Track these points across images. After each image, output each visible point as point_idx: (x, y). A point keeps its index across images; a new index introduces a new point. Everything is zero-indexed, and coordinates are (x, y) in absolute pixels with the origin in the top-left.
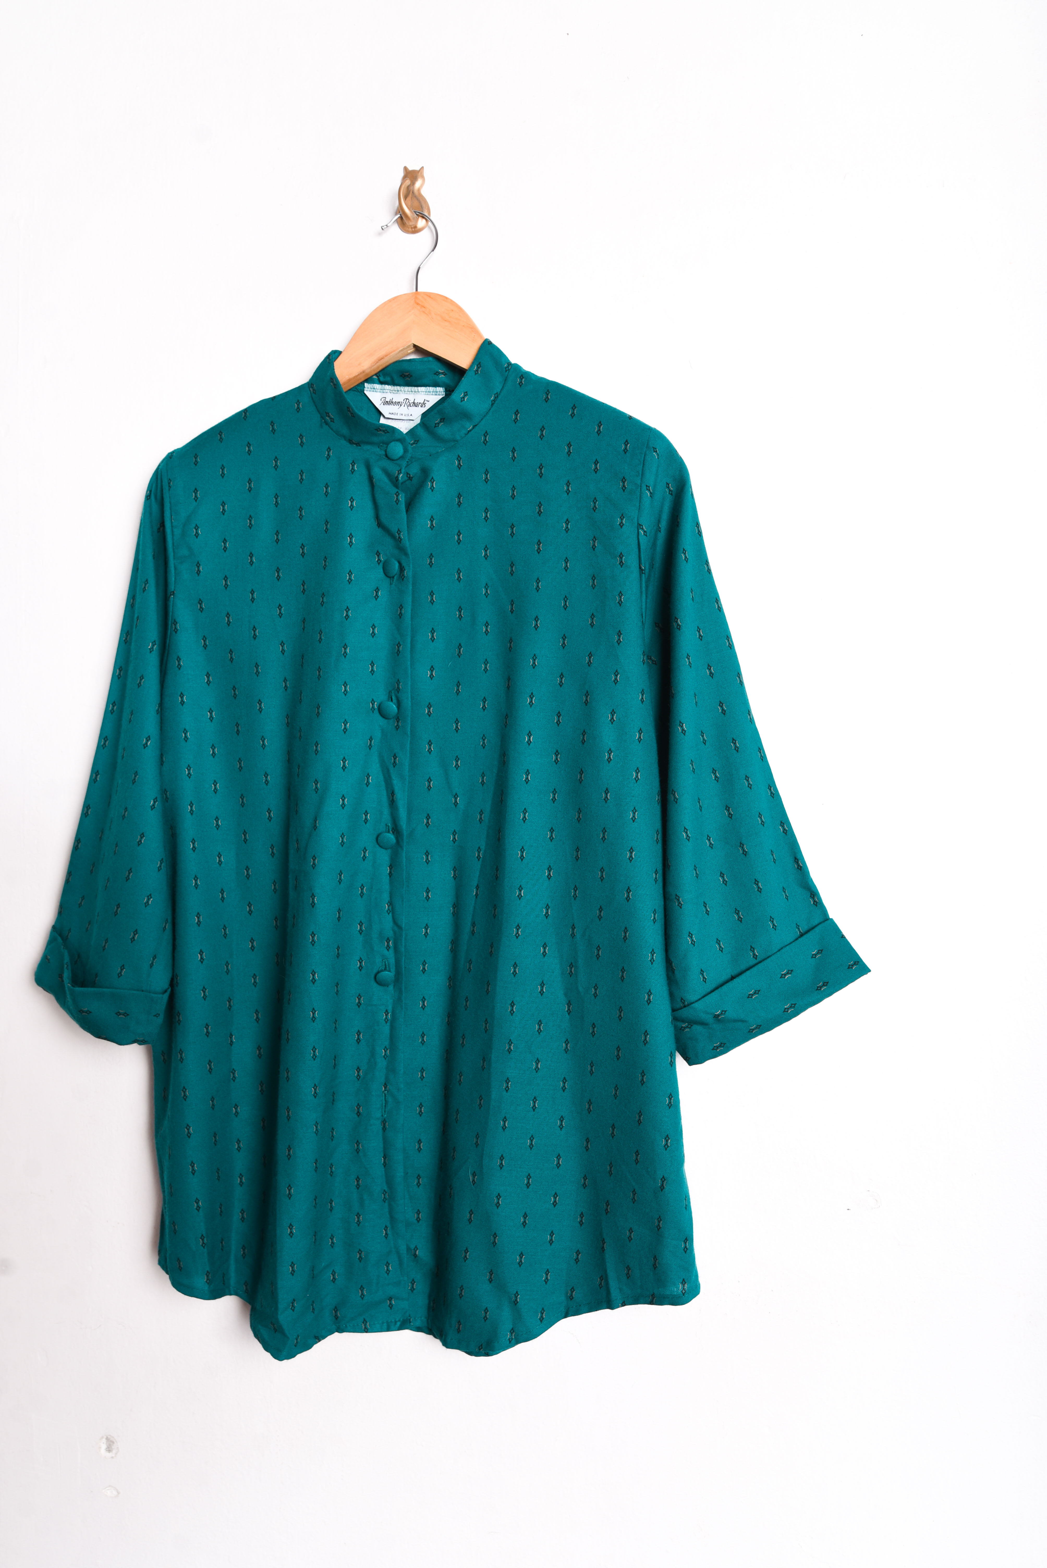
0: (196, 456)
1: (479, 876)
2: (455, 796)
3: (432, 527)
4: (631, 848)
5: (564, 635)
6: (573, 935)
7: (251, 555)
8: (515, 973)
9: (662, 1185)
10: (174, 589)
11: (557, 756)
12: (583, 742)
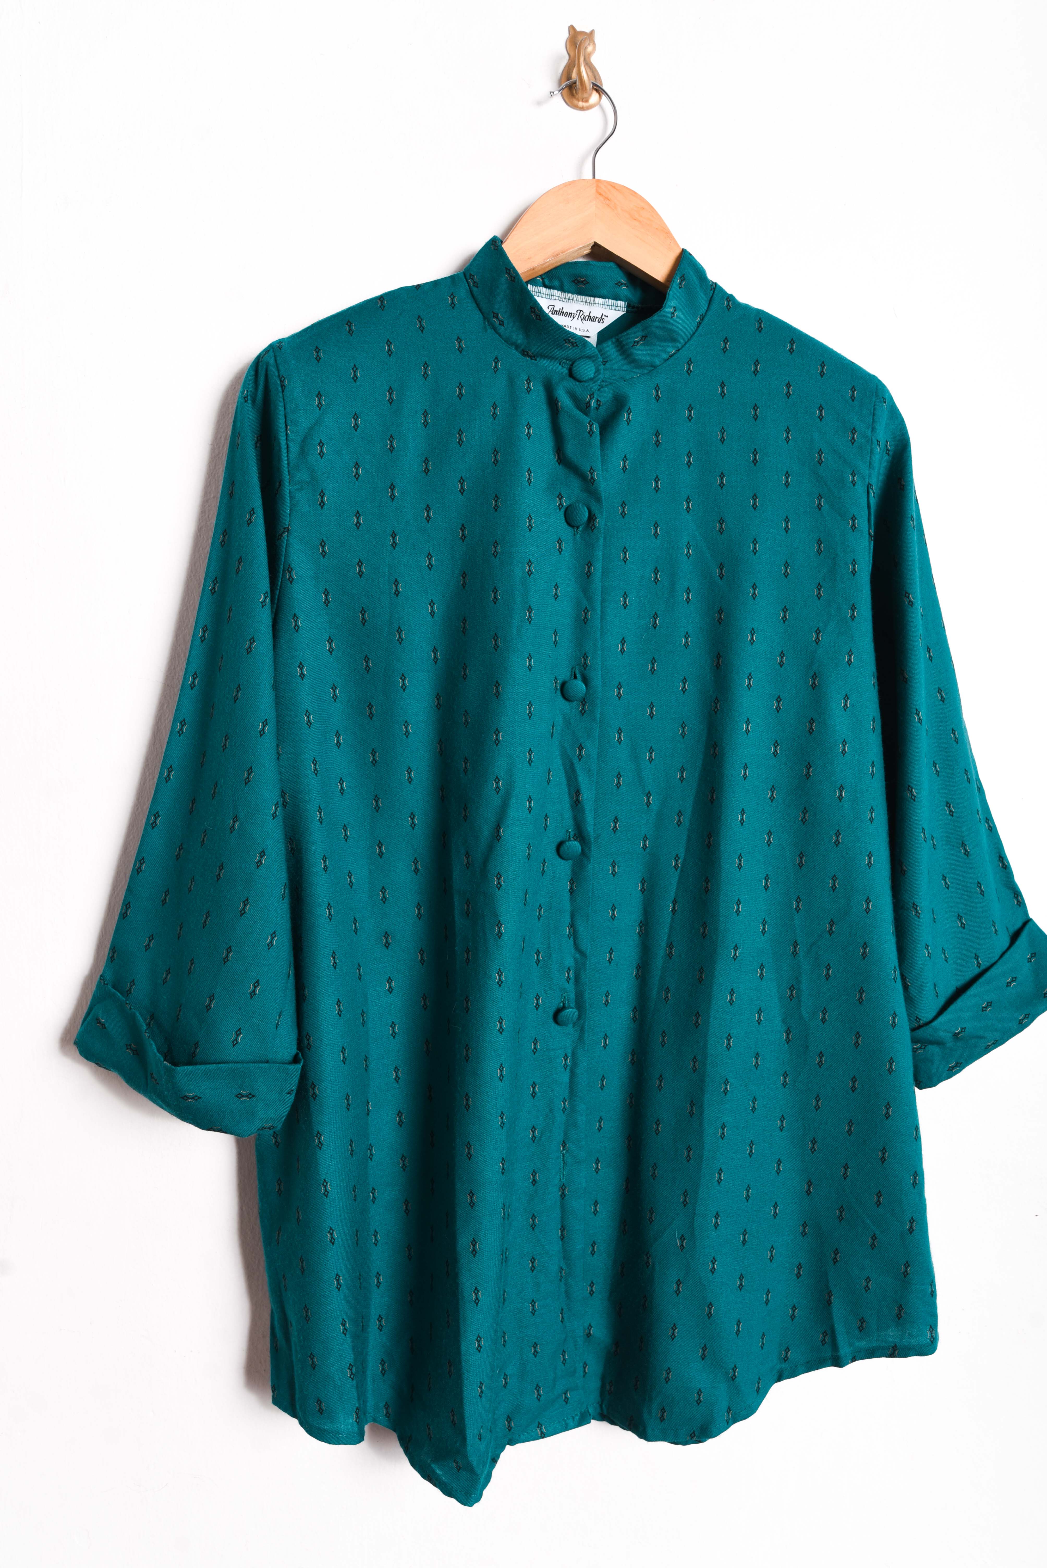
0: (317, 350)
1: (677, 889)
2: (647, 795)
3: (624, 469)
4: (870, 853)
5: (785, 607)
6: (795, 954)
7: (392, 487)
8: (731, 1001)
9: (911, 1227)
10: (289, 525)
11: (776, 747)
12: (811, 731)
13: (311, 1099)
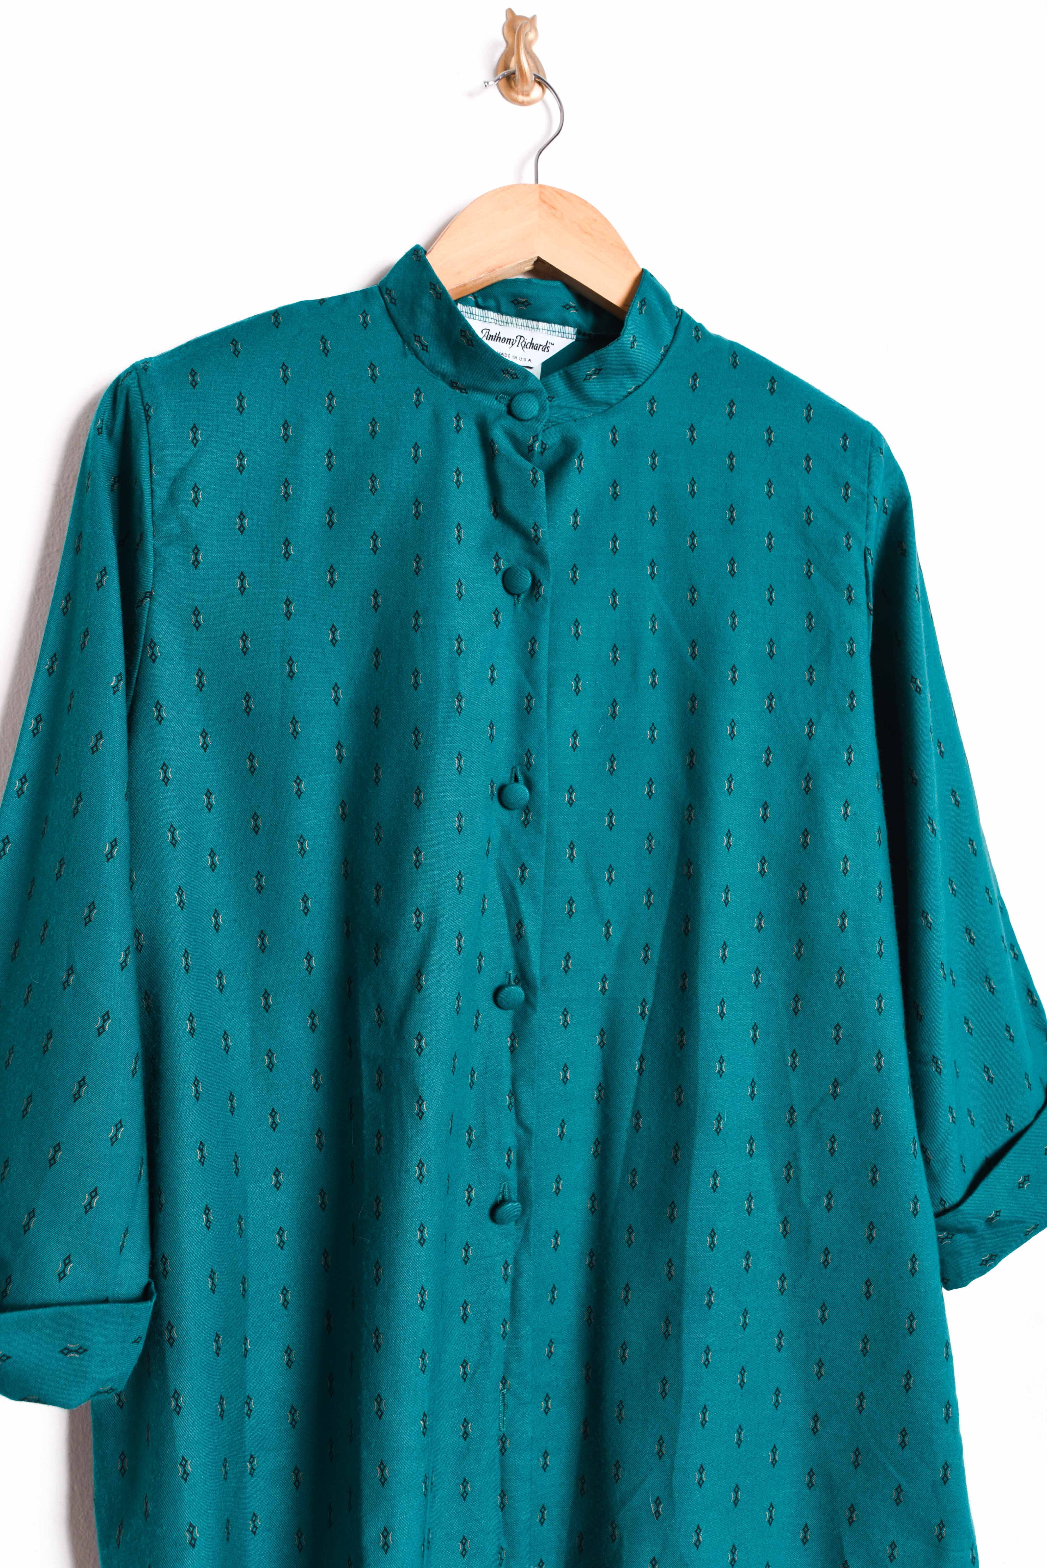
0: (193, 373)
1: (645, 1042)
2: (606, 925)
3: (575, 526)
4: (880, 996)
5: (771, 693)
6: (791, 1123)
7: (287, 543)
8: (715, 1187)
9: (945, 1475)
10: (152, 588)
11: (763, 864)
12: (805, 845)
13: (167, 1344)
